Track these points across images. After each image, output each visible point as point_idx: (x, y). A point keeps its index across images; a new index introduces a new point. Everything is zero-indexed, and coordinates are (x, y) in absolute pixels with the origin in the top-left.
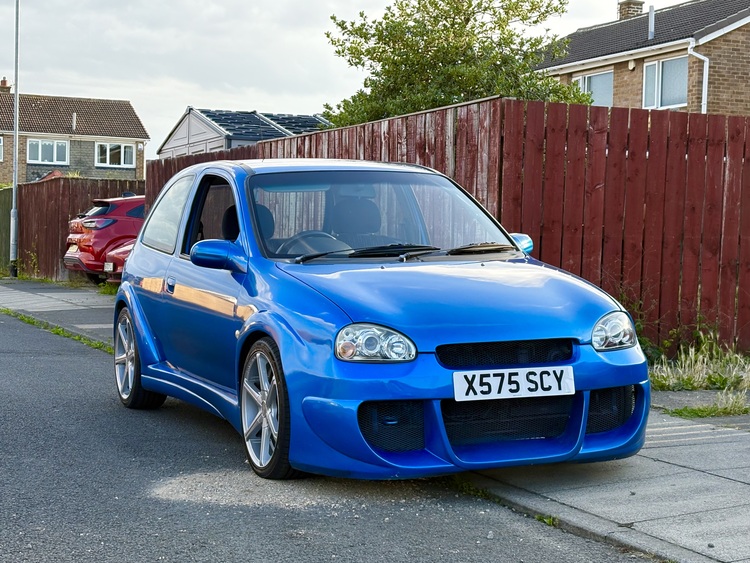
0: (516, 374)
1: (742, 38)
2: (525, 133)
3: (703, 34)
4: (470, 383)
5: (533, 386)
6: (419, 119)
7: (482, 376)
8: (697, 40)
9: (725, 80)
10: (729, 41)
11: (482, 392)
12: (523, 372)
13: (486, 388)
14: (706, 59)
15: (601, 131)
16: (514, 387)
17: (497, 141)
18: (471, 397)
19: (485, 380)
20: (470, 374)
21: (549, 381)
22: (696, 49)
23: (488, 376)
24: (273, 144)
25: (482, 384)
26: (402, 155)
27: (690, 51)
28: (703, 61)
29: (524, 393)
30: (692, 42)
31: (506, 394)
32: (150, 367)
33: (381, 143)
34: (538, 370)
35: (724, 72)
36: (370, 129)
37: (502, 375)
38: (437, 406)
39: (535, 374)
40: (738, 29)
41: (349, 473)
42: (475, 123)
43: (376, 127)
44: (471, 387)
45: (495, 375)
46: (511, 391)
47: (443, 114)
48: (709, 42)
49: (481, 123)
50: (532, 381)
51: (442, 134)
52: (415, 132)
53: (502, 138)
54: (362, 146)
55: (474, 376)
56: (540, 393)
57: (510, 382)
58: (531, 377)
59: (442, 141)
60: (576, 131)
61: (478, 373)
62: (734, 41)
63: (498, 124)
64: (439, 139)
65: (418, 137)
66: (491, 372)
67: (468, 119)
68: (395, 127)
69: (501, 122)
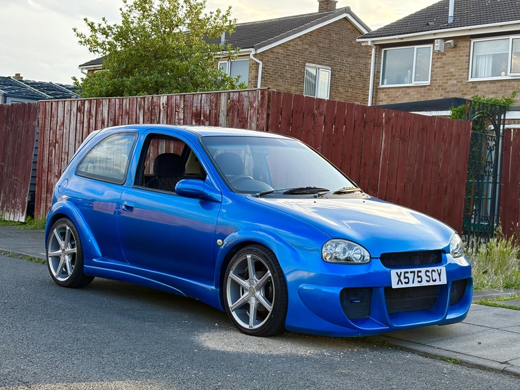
0: (420, 272)
1: (281, 51)
2: (281, 112)
3: (260, 47)
4: (399, 276)
5: (428, 279)
6: (196, 97)
7: (405, 273)
8: (256, 50)
9: (270, 77)
10: (274, 52)
11: (405, 283)
12: (423, 270)
13: (406, 280)
14: (261, 63)
15: (321, 114)
16: (420, 279)
17: (265, 116)
18: (400, 286)
19: (406, 275)
20: (399, 271)
21: (435, 276)
22: (255, 55)
23: (407, 272)
24: (54, 103)
25: (405, 278)
26: (179, 120)
27: (252, 57)
28: (258, 64)
29: (424, 284)
30: (253, 51)
31: (416, 284)
32: (94, 260)
33: (160, 110)
34: (430, 269)
35: (270, 71)
36: (150, 100)
37: (414, 272)
38: (382, 291)
39: (429, 272)
40: (279, 45)
41: (331, 333)
42: (246, 103)
43: (155, 99)
44: (400, 280)
45: (411, 272)
46: (419, 282)
47: (218, 96)
48: (263, 52)
49: (251, 104)
50: (427, 276)
51: (216, 108)
52: (192, 105)
53: (268, 115)
54: (142, 111)
55: (401, 273)
56: (431, 283)
57: (418, 277)
58: (427, 273)
59: (216, 114)
60: (308, 114)
61: (403, 271)
62: (277, 53)
63: (266, 105)
64: (214, 112)
65: (194, 109)
66: (409, 270)
67: (240, 100)
68: (173, 100)
69: (268, 105)
